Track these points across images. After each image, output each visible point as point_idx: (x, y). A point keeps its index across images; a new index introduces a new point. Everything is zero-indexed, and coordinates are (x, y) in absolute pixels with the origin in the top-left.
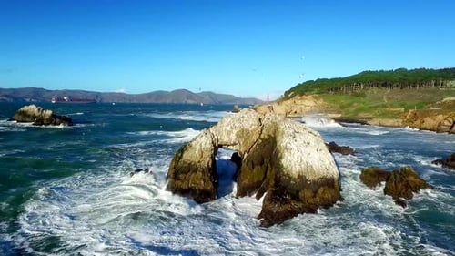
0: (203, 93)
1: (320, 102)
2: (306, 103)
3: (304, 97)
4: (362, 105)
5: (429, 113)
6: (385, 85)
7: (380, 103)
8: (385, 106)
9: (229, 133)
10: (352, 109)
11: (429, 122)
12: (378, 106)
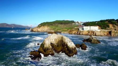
0: (12, 24)
1: (49, 28)
2: (46, 28)
3: (44, 26)
4: (58, 29)
5: (73, 30)
6: (61, 24)
7: (61, 28)
8: (63, 29)
9: (52, 40)
10: (56, 30)
11: (73, 32)
12: (62, 29)
